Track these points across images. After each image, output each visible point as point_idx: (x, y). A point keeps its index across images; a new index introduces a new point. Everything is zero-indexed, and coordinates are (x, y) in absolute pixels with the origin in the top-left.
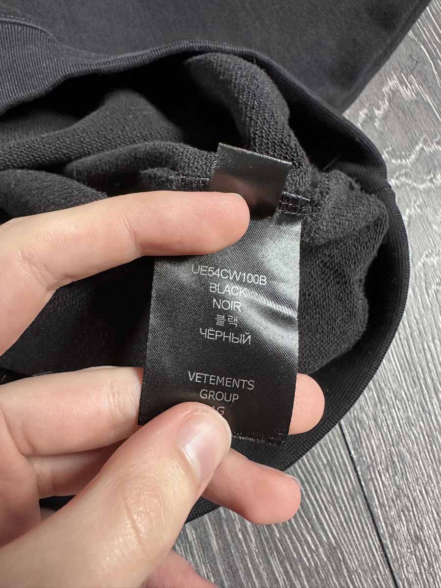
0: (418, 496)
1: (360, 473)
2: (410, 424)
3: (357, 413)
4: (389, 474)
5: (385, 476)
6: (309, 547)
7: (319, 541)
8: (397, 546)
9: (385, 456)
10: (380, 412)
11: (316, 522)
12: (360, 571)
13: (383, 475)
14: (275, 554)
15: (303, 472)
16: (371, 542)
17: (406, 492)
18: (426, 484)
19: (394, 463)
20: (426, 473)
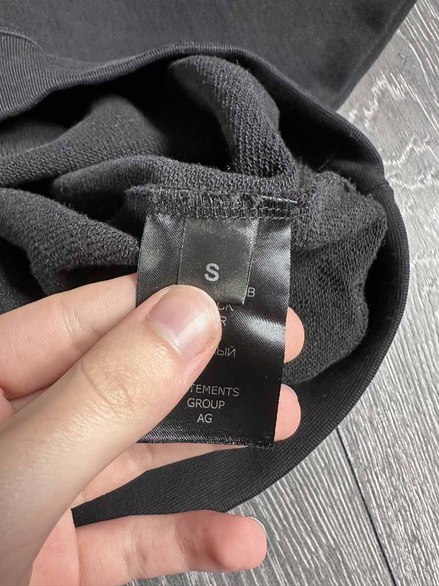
0: (414, 496)
1: (357, 475)
2: (405, 425)
3: (353, 416)
4: (386, 475)
5: (382, 477)
6: (309, 549)
7: (319, 543)
8: (395, 546)
9: (381, 458)
10: (376, 414)
11: (315, 524)
12: (359, 571)
13: (379, 476)
14: (276, 557)
15: (301, 476)
16: (369, 543)
17: (403, 493)
18: (422, 484)
19: (390, 464)
20: (422, 473)
